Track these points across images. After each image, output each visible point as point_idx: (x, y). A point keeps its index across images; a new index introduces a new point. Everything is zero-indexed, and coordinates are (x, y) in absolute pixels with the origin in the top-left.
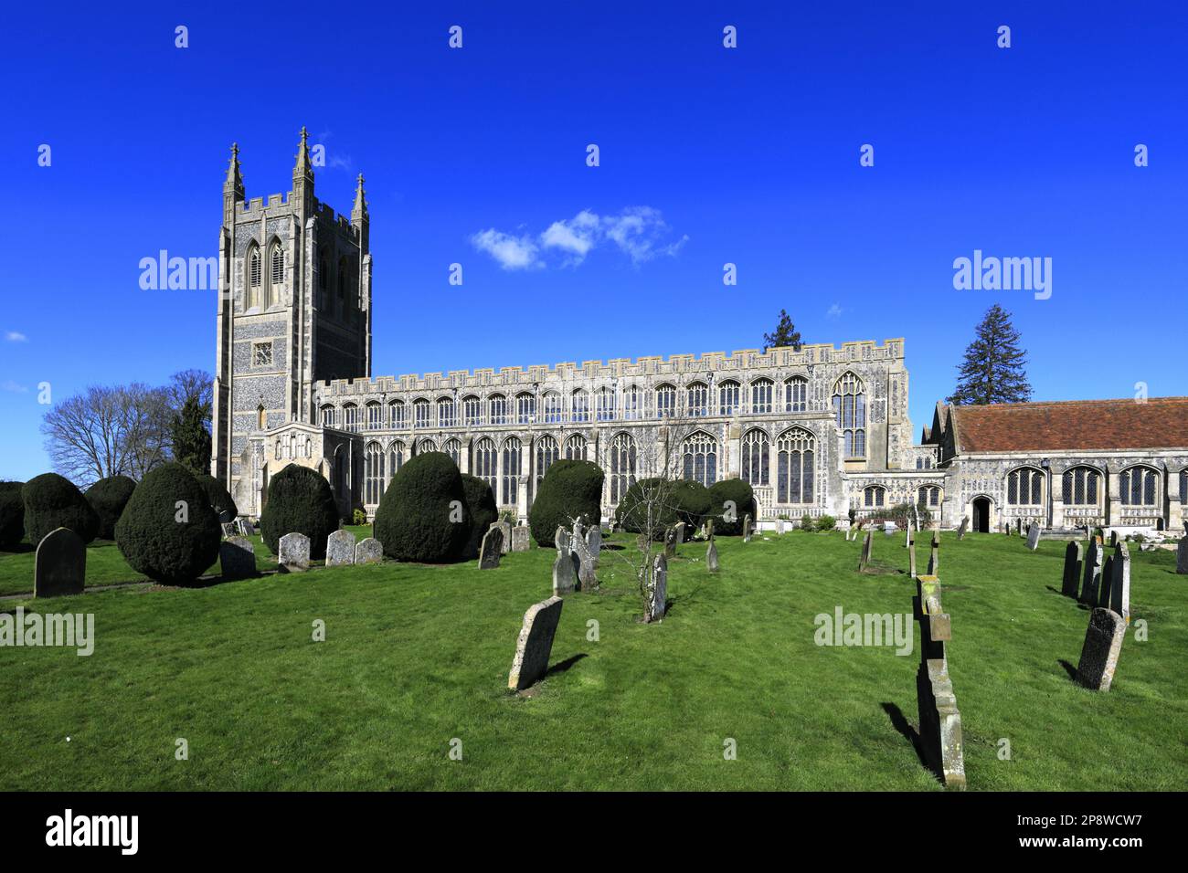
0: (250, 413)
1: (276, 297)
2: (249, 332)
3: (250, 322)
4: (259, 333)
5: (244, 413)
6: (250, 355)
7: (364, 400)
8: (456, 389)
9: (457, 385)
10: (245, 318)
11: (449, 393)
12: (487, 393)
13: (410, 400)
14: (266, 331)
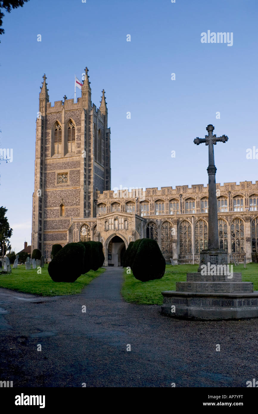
0: (55, 208)
1: (69, 149)
2: (54, 167)
3: (55, 162)
4: (61, 168)
5: (51, 208)
6: (55, 179)
7: (125, 201)
8: (181, 195)
9: (181, 193)
10: (51, 160)
11: (177, 196)
12: (200, 196)
13: (153, 201)
14: (65, 166)
